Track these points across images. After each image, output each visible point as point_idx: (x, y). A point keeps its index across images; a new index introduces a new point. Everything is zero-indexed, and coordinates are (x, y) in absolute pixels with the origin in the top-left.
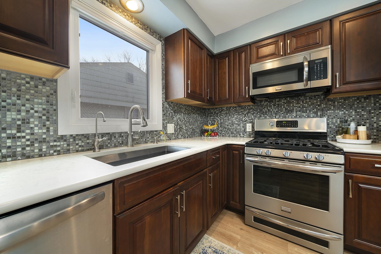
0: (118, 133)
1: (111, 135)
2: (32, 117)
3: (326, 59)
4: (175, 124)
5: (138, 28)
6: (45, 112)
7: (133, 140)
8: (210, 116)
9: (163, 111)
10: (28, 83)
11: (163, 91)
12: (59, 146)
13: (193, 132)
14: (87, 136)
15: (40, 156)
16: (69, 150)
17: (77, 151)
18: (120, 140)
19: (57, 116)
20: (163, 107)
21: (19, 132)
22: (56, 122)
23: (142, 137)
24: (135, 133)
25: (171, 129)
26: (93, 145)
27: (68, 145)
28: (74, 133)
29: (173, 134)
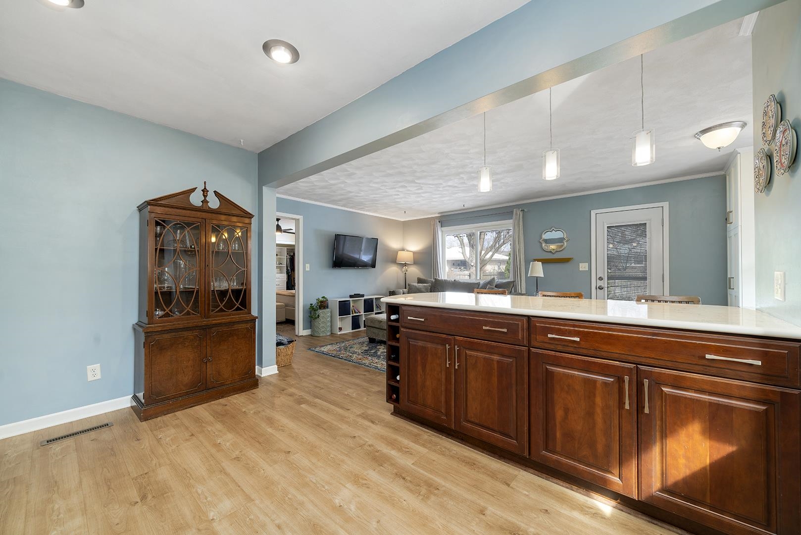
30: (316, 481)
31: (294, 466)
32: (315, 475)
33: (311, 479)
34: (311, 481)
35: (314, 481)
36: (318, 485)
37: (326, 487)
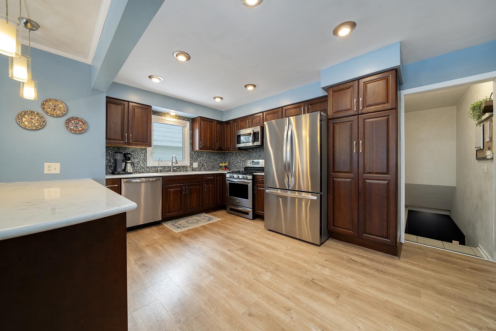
0: (167, 166)
1: (164, 167)
2: (141, 160)
3: (258, 132)
4: (198, 163)
5: (176, 120)
6: (143, 159)
7: (173, 169)
8: (228, 157)
9: (190, 156)
10: (140, 150)
11: (190, 146)
12: (147, 170)
13: (213, 167)
14: (155, 167)
15: (142, 173)
16: (150, 172)
17: (153, 172)
18: (168, 169)
19: (147, 160)
20: (190, 154)
21: (138, 165)
22: (146, 162)
23: (178, 169)
24: (174, 167)
25: (195, 165)
26: (158, 171)
27: (150, 170)
28: (152, 166)
29: (197, 168)
30: (223, 289)
31: (241, 301)
32: (225, 293)
33: (226, 290)
34: (226, 289)
35: (224, 289)
36: (222, 286)
37: (217, 285)
